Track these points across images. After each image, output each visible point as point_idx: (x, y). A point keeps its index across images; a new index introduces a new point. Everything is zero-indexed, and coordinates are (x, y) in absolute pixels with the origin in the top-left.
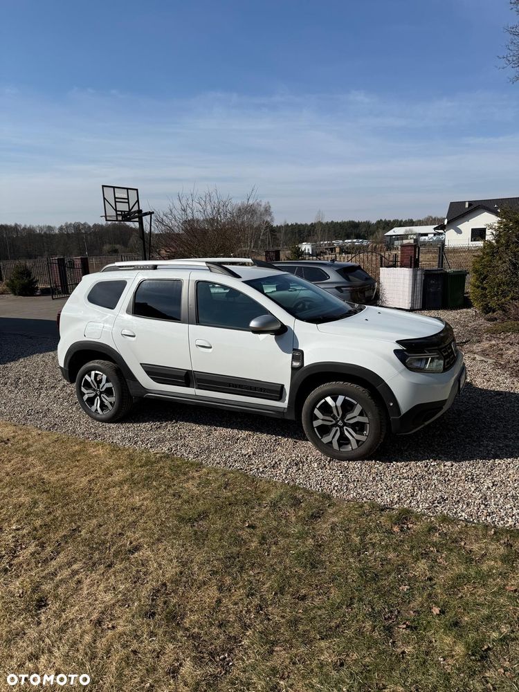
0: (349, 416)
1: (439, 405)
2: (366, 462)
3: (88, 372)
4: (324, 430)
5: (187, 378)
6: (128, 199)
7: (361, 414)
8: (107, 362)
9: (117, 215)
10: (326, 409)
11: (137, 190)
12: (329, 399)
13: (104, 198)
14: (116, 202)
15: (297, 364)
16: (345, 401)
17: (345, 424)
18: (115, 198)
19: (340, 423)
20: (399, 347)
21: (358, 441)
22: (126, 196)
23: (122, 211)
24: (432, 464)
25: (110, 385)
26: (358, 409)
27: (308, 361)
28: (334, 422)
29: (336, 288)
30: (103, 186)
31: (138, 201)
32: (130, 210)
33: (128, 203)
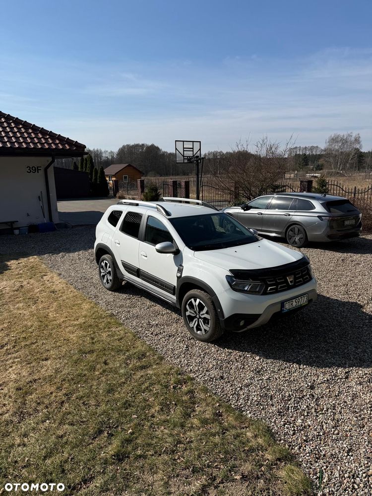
0: (201, 313)
1: (256, 317)
2: (209, 344)
3: (103, 261)
4: (191, 318)
5: (138, 273)
6: (193, 148)
7: (207, 313)
8: (109, 255)
9: (184, 159)
10: (191, 306)
11: (200, 142)
12: (193, 300)
13: (176, 149)
14: (184, 151)
15: (179, 275)
16: (200, 303)
17: (200, 318)
18: (184, 148)
19: (198, 316)
20: (229, 274)
21: (205, 330)
22: (191, 147)
23: (187, 157)
24: (248, 356)
25: (110, 269)
26: (206, 309)
27: (185, 274)
28: (195, 315)
29: (318, 217)
30: (176, 141)
31: (200, 149)
32: (194, 156)
33: (193, 151)
